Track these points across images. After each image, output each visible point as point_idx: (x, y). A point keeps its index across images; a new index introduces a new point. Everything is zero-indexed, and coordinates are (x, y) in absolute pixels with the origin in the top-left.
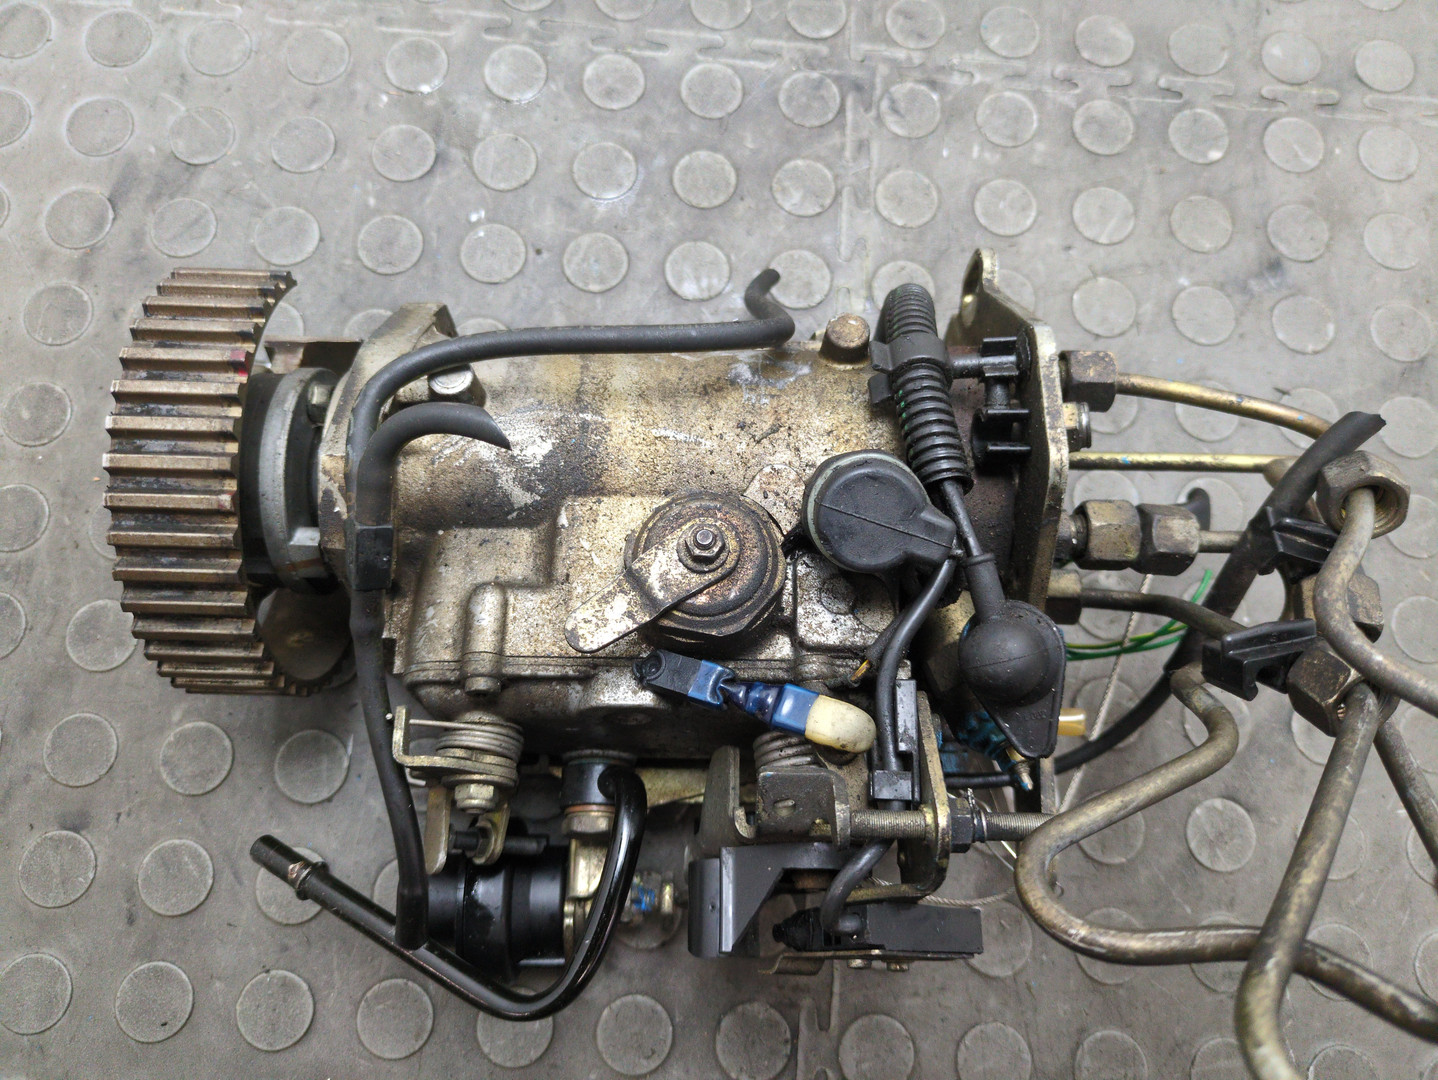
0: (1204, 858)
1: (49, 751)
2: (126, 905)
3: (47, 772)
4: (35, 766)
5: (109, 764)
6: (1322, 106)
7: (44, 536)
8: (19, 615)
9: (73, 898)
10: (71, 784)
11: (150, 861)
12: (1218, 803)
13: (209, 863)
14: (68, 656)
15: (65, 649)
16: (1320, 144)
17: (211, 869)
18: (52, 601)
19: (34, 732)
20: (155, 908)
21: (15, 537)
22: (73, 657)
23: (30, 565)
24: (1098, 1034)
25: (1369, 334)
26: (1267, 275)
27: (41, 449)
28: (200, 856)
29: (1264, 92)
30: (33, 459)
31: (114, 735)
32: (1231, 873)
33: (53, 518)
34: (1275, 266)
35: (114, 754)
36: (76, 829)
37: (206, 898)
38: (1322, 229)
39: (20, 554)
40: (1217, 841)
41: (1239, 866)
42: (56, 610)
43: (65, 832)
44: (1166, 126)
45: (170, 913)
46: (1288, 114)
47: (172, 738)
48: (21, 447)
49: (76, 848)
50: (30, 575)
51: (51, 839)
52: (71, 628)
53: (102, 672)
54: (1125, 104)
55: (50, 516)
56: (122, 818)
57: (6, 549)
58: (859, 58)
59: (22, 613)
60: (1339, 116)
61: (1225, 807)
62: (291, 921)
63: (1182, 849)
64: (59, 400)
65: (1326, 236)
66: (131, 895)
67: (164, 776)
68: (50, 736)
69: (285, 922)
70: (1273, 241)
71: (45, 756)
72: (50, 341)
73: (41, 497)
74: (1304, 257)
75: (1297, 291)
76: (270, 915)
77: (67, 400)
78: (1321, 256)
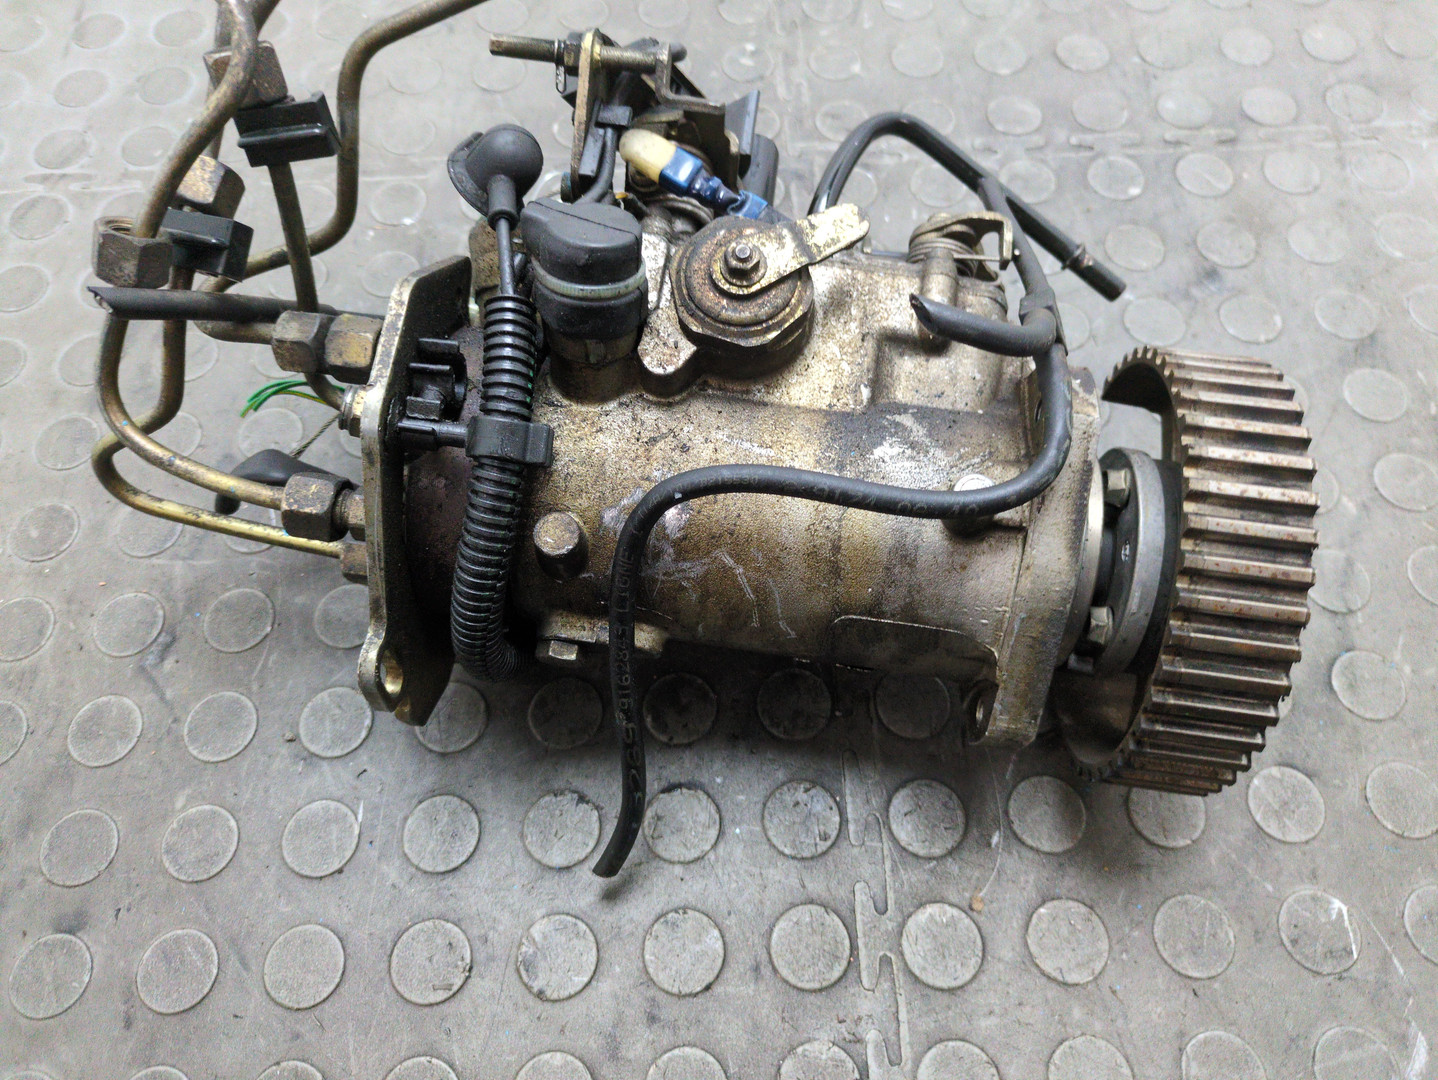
0: (1272, 829)
1: (46, 852)
2: (123, 1008)
3: (43, 874)
4: (30, 870)
5: (109, 859)
6: (1222, 142)
7: (49, 643)
8: (21, 719)
9: (66, 1006)
10: (68, 883)
11: (151, 956)
12: (1275, 771)
13: (214, 951)
14: (69, 754)
15: (67, 749)
16: (1228, 171)
17: (216, 958)
18: (54, 703)
19: (31, 835)
20: (154, 1007)
21: (20, 646)
22: (75, 755)
23: (34, 672)
24: (1201, 1036)
25: (1315, 320)
26: (1205, 282)
27: (48, 563)
28: (204, 944)
29: (1168, 136)
30: (40, 573)
31: (115, 829)
32: (1307, 842)
33: (58, 625)
34: (1212, 274)
35: (115, 848)
36: (71, 931)
37: (211, 990)
38: (1249, 240)
39: (26, 661)
40: (1283, 810)
41: (1312, 835)
42: (59, 712)
43: (59, 936)
44: (1084, 175)
45: (172, 1011)
46: (1193, 152)
47: (175, 825)
48: (28, 563)
49: (71, 951)
50: (33, 681)
51: (45, 944)
52: (73, 727)
53: (105, 766)
54: (1043, 161)
55: (55, 623)
56: (120, 915)
57: (10, 659)
58: (797, 154)
59: (24, 719)
60: (1240, 148)
61: (1283, 774)
62: (302, 1006)
63: (1247, 824)
64: (68, 516)
65: (1253, 244)
66: (130, 996)
67: (167, 865)
68: (47, 837)
69: (296, 1006)
70: (1204, 252)
71: (42, 858)
72: (59, 466)
73: (47, 607)
74: (1238, 263)
75: (1238, 292)
76: (280, 1000)
77: (75, 516)
78: (1253, 261)
